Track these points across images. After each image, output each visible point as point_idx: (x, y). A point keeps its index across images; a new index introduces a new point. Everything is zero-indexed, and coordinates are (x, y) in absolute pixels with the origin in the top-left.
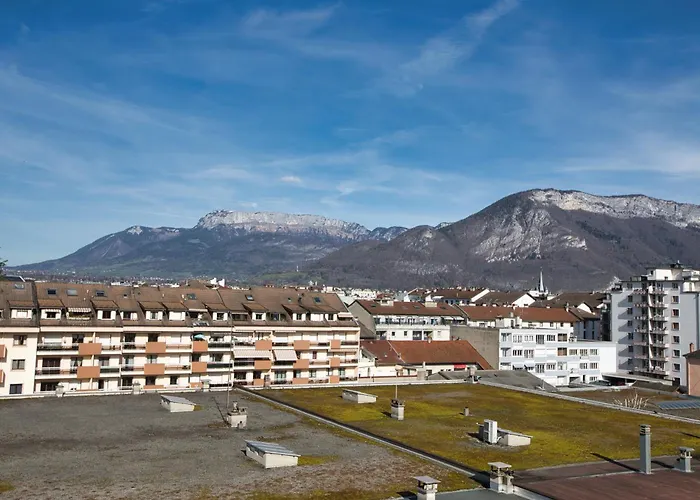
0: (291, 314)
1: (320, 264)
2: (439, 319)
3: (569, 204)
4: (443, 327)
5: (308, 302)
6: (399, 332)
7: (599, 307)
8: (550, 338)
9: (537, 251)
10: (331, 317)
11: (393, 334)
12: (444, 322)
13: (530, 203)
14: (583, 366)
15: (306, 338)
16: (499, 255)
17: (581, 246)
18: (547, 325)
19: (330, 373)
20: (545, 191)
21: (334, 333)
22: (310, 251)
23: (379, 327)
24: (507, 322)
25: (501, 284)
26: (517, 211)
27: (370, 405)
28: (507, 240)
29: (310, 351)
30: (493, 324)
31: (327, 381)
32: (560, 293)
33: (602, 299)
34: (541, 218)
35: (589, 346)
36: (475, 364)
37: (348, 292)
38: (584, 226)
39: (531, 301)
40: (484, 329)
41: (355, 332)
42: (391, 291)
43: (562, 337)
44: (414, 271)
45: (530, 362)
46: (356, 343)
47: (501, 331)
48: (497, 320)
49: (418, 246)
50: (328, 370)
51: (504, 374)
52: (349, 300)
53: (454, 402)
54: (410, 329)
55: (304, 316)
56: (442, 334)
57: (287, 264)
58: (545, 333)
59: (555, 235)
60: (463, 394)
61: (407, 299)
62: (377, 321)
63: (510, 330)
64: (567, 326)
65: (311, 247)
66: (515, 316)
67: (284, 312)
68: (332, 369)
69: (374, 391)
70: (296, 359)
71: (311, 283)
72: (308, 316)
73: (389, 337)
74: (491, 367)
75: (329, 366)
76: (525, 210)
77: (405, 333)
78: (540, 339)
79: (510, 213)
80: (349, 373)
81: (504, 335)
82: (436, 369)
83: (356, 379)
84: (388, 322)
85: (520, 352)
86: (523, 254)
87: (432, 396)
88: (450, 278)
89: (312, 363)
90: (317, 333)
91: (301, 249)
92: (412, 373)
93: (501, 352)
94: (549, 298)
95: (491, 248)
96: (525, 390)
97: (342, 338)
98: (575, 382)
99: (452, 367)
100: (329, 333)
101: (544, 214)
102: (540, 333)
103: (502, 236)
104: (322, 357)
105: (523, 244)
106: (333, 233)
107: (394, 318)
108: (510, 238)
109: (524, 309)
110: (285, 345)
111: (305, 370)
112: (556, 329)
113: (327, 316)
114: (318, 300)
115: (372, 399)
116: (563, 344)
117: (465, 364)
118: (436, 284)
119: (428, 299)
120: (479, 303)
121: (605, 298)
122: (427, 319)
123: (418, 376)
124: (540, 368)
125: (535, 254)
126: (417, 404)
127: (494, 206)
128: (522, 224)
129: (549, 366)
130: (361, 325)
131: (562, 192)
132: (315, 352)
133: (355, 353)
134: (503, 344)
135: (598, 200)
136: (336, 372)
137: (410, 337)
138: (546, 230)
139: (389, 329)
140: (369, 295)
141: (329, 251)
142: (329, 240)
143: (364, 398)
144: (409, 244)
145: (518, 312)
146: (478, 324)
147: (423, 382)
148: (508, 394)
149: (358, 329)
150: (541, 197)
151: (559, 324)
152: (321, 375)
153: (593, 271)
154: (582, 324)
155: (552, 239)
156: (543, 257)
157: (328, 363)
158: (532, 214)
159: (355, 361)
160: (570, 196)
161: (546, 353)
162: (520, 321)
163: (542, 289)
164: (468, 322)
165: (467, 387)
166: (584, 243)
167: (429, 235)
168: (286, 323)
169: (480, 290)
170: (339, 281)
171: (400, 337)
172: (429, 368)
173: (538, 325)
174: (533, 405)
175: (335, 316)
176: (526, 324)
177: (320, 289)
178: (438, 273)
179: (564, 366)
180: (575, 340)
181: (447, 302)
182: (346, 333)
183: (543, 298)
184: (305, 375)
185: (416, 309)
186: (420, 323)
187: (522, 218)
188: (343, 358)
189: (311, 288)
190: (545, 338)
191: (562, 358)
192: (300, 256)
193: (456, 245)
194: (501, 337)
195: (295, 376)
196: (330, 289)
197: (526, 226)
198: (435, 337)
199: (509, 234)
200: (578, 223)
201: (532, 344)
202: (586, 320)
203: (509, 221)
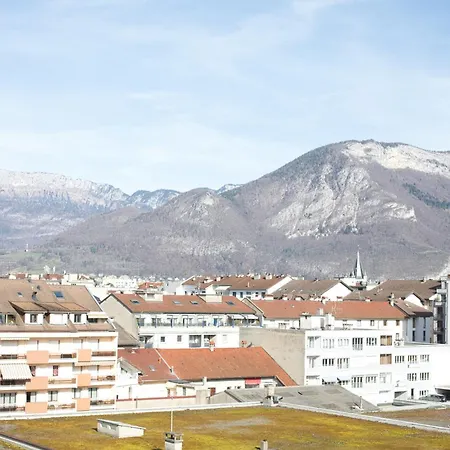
0: (22, 313)
1: (59, 241)
2: (224, 318)
3: (393, 161)
4: (230, 328)
5: (45, 297)
6: (171, 337)
7: (432, 298)
8: (370, 341)
9: (353, 223)
10: (78, 318)
11: (163, 339)
12: (231, 322)
13: (344, 159)
14: (412, 377)
15: (43, 346)
16: (303, 228)
17: (408, 216)
18: (366, 324)
19: (77, 394)
20: (363, 142)
21: (82, 339)
22: (44, 223)
23: (144, 331)
24: (315, 321)
25: (306, 269)
26: (327, 169)
27: (134, 440)
28: (313, 208)
29: (48, 365)
30: (296, 324)
31: (73, 406)
32: (383, 280)
33: (435, 288)
34: (358, 178)
35: (419, 350)
36: (273, 377)
37: (97, 280)
38: (413, 190)
39: (346, 292)
40: (285, 331)
41: (112, 338)
42: (157, 279)
43: (386, 340)
44: (188, 251)
45: (344, 374)
46: (112, 354)
47: (308, 334)
48: (303, 319)
49: (193, 217)
50: (75, 390)
51: (311, 391)
52: (101, 293)
53: (248, 432)
54: (186, 332)
55: (40, 317)
56: (228, 338)
57: (13, 242)
58: (364, 335)
59: (376, 202)
60: (259, 421)
61: (180, 291)
62: (141, 323)
63: (319, 333)
64: (391, 323)
65: (46, 217)
66: (326, 313)
67: (13, 311)
68: (80, 389)
69: (138, 420)
70: (30, 377)
71: (47, 269)
72: (47, 315)
73: (156, 343)
74: (293, 383)
75: (75, 386)
76: (337, 169)
77: (179, 338)
78: (357, 341)
79: (317, 171)
80: (103, 394)
81: (311, 338)
82: (221, 386)
83: (112, 402)
84: (154, 323)
85: (331, 362)
86: (335, 227)
87: (219, 425)
88: (238, 260)
89: (52, 382)
90: (59, 340)
91: (33, 220)
92: (189, 392)
93: (307, 361)
94: (369, 288)
95: (293, 218)
96: (339, 413)
97: (94, 347)
98: (401, 398)
99: (242, 383)
100: (75, 339)
101: (361, 173)
102: (358, 335)
103: (306, 203)
104: (66, 373)
105: (335, 213)
106: (76, 198)
107: (164, 318)
108: (318, 206)
109: (337, 302)
110: (15, 357)
111: (42, 391)
112: (378, 329)
113: (72, 316)
114: (59, 295)
115: (139, 432)
116: (386, 350)
117: (259, 378)
118: (218, 268)
119: (210, 290)
120: (278, 297)
121: (440, 287)
122: (209, 319)
123: (197, 398)
124: (358, 380)
125: (349, 228)
126: (198, 438)
127: (297, 161)
128: (333, 188)
129: (369, 379)
130: (120, 329)
131: (385, 145)
132: (56, 367)
133: (111, 367)
134: (309, 352)
135: (431, 157)
136: (85, 394)
137: (185, 344)
138: (365, 196)
139: (156, 333)
140: (128, 285)
141: (71, 223)
142: (72, 209)
143: (126, 431)
144: (181, 214)
145: (329, 308)
146: (275, 324)
147: (203, 405)
148: (319, 420)
149: (116, 334)
150: (357, 151)
151: (382, 322)
152: (65, 398)
153: (424, 249)
154: (410, 321)
155: (372, 207)
156: (361, 232)
157: (74, 381)
158: (346, 174)
159: (111, 378)
160: (394, 151)
161: (365, 361)
162: (331, 319)
163: (359, 273)
164: (264, 322)
165: (263, 411)
166: (412, 213)
167: (208, 201)
168: (15, 327)
169: (279, 278)
170: (85, 264)
171: (171, 344)
172: (212, 384)
173: (355, 323)
174: (350, 433)
175: (83, 318)
176: (339, 324)
177: (60, 278)
178: (221, 253)
179: (388, 378)
180: (402, 343)
181: (234, 294)
182: (98, 339)
183: (361, 287)
184: (42, 398)
185: (193, 306)
186: (199, 325)
187: (333, 178)
188: (94, 373)
189: (48, 276)
190: (364, 341)
191: (386, 368)
192: (29, 231)
193: (246, 215)
194: (307, 341)
195: (28, 399)
196: (73, 277)
197: (338, 190)
198: (220, 343)
199: (316, 200)
200: (405, 186)
201: (347, 350)
202: (417, 315)
203: (316, 181)
